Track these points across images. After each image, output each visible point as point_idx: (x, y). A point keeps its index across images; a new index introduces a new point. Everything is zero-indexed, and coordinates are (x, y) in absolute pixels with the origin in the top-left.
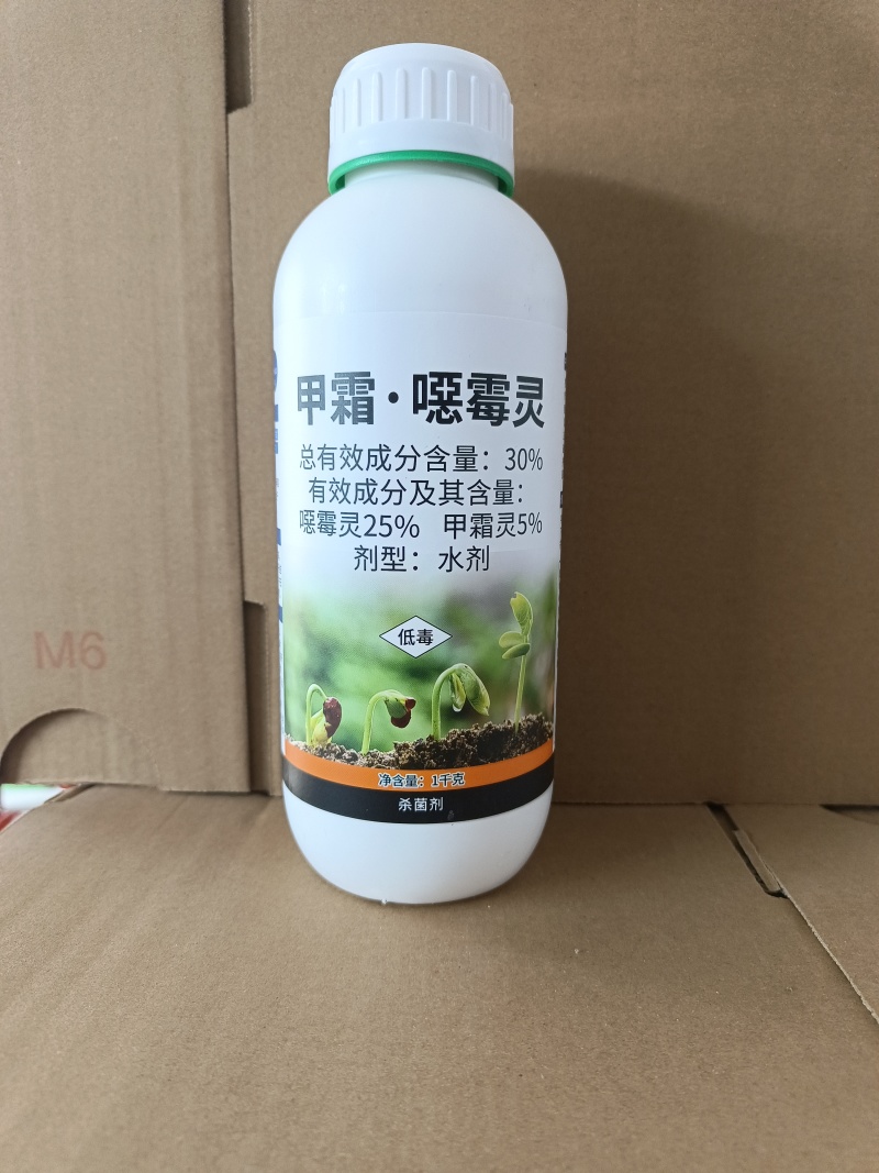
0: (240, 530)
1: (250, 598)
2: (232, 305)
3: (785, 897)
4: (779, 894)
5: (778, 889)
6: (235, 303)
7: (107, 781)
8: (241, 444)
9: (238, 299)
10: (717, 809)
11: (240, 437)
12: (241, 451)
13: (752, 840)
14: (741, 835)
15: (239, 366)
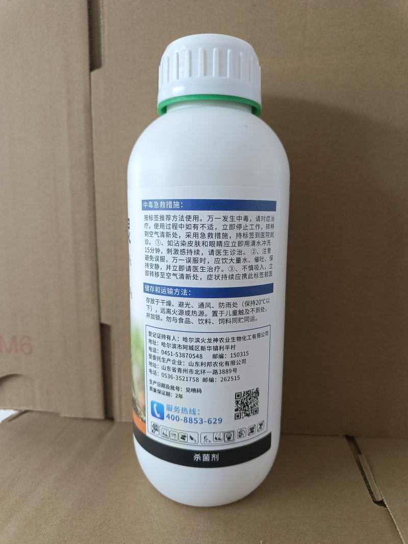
0: (98, 286)
1: (104, 321)
2: (93, 171)
3: (385, 506)
4: (381, 503)
5: (381, 499)
6: (95, 170)
7: (35, 409)
8: (99, 242)
9: (96, 168)
10: (350, 439)
11: (98, 239)
12: (99, 246)
13: (368, 463)
14: (362, 458)
15: (97, 202)
